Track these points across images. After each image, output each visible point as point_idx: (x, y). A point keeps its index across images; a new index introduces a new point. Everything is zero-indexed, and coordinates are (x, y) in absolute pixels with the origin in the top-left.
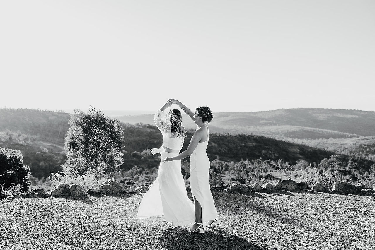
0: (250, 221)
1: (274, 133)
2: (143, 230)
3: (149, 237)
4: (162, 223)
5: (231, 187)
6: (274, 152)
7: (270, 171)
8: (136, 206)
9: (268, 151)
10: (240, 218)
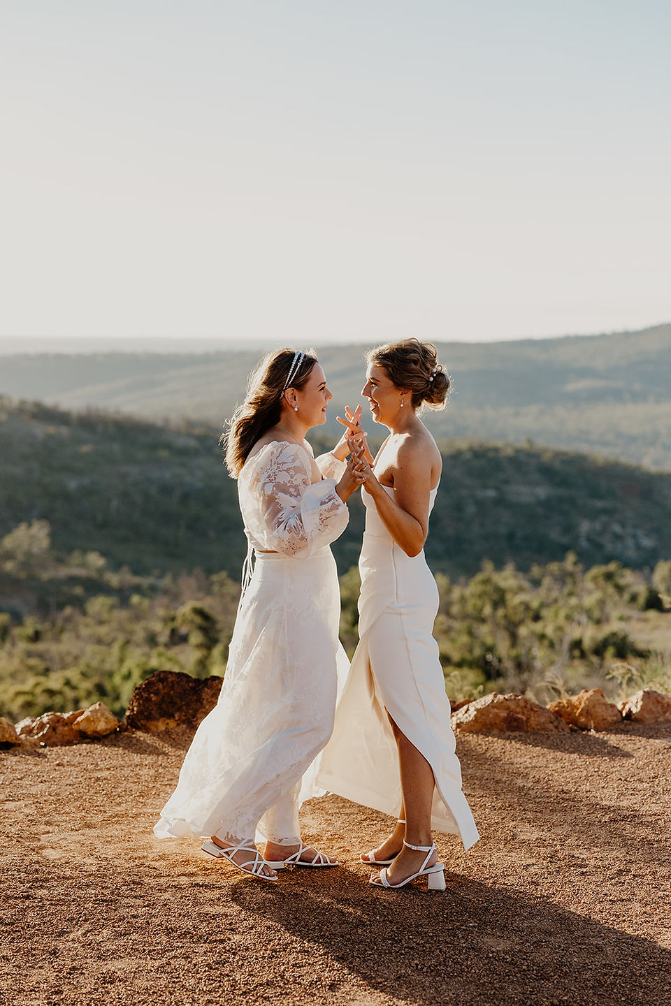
0: (583, 874)
1: (632, 439)
2: (80, 933)
3: (113, 965)
4: (166, 896)
5: (472, 713)
6: (635, 527)
7: (621, 619)
8: (27, 811)
9: (606, 527)
10: (534, 861)
